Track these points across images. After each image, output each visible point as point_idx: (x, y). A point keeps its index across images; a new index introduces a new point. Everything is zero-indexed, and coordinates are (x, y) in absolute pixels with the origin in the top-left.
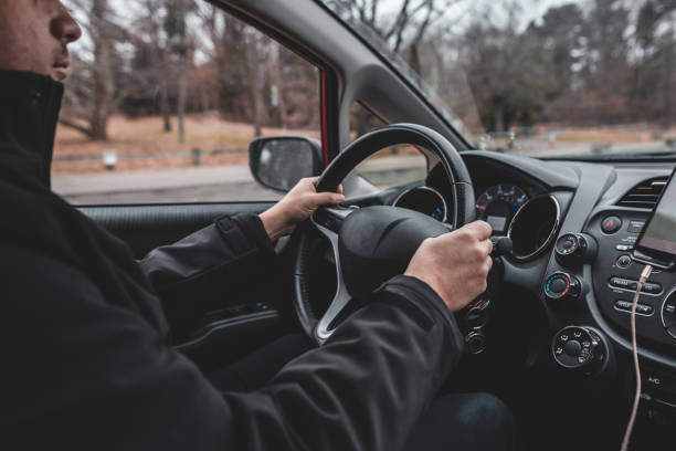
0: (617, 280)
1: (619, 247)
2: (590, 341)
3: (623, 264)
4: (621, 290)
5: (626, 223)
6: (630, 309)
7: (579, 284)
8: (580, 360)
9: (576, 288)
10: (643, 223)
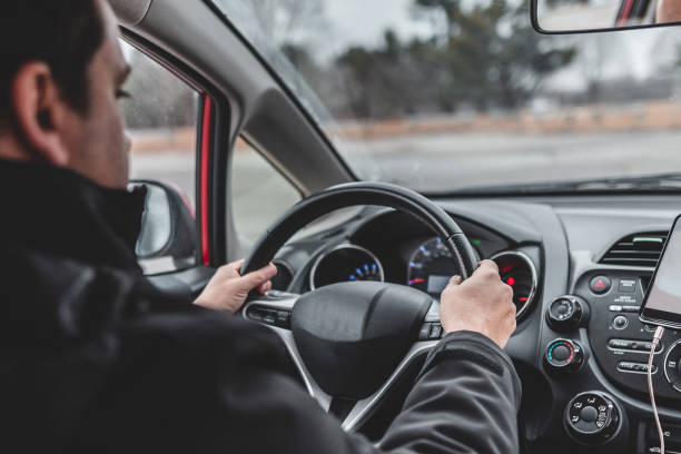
0: (616, 342)
1: (612, 308)
2: (606, 405)
3: (620, 325)
4: (621, 352)
5: (615, 283)
6: (646, 370)
7: (581, 350)
8: (599, 425)
9: (580, 354)
10: (634, 282)
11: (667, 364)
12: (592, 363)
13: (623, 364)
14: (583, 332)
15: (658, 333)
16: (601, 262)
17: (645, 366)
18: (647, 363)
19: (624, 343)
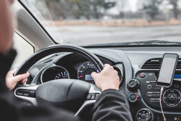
0: (149, 92)
1: (147, 82)
2: (148, 112)
3: (150, 87)
4: (150, 95)
5: (147, 75)
6: (159, 100)
7: (139, 96)
8: (147, 119)
9: (139, 98)
10: (152, 74)
11: (164, 98)
12: (142, 100)
13: (151, 99)
14: (139, 90)
15: (162, 89)
16: (142, 68)
18: (160, 98)
19: (151, 93)
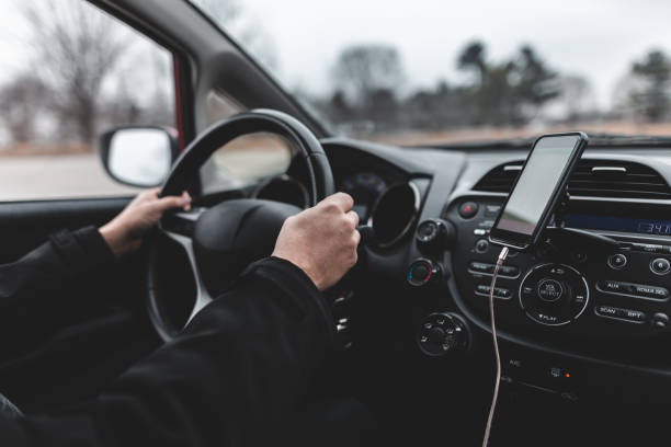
0: (476, 265)
1: (477, 232)
2: (454, 327)
3: (481, 248)
4: (480, 275)
5: (482, 208)
6: (488, 292)
8: (445, 348)
9: (438, 275)
10: (499, 208)
11: (522, 289)
12: (451, 285)
13: (480, 287)
14: (447, 256)
15: (503, 255)
16: (474, 188)
17: (488, 288)
18: (489, 285)
19: (484, 266)
